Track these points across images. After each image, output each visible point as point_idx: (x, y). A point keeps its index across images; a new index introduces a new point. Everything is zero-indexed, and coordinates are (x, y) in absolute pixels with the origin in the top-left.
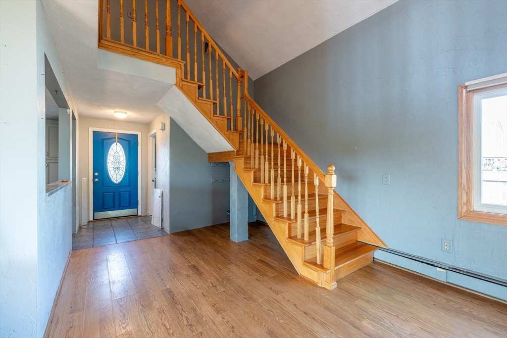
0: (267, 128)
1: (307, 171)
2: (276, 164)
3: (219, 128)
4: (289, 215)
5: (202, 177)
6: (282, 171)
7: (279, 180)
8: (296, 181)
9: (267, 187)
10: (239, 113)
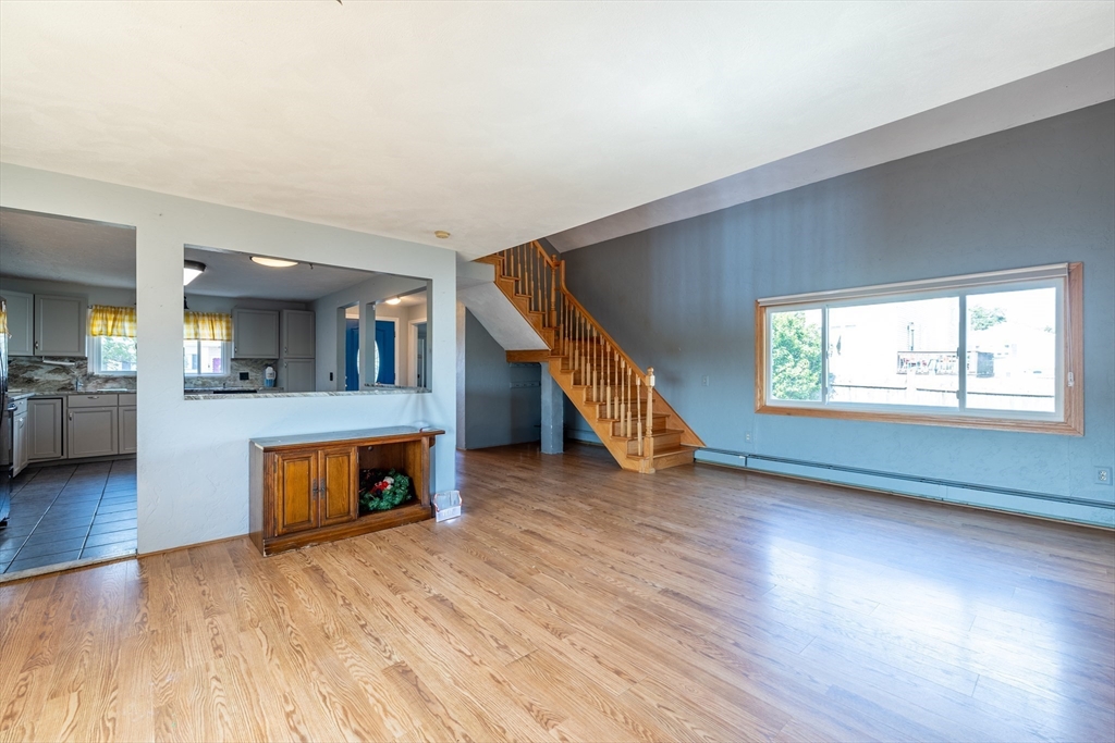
0: (589, 328)
1: (630, 373)
2: (599, 365)
3: (535, 326)
4: (613, 417)
5: (499, 381)
6: (605, 373)
7: (602, 381)
8: (620, 383)
9: (589, 389)
10: (553, 307)
